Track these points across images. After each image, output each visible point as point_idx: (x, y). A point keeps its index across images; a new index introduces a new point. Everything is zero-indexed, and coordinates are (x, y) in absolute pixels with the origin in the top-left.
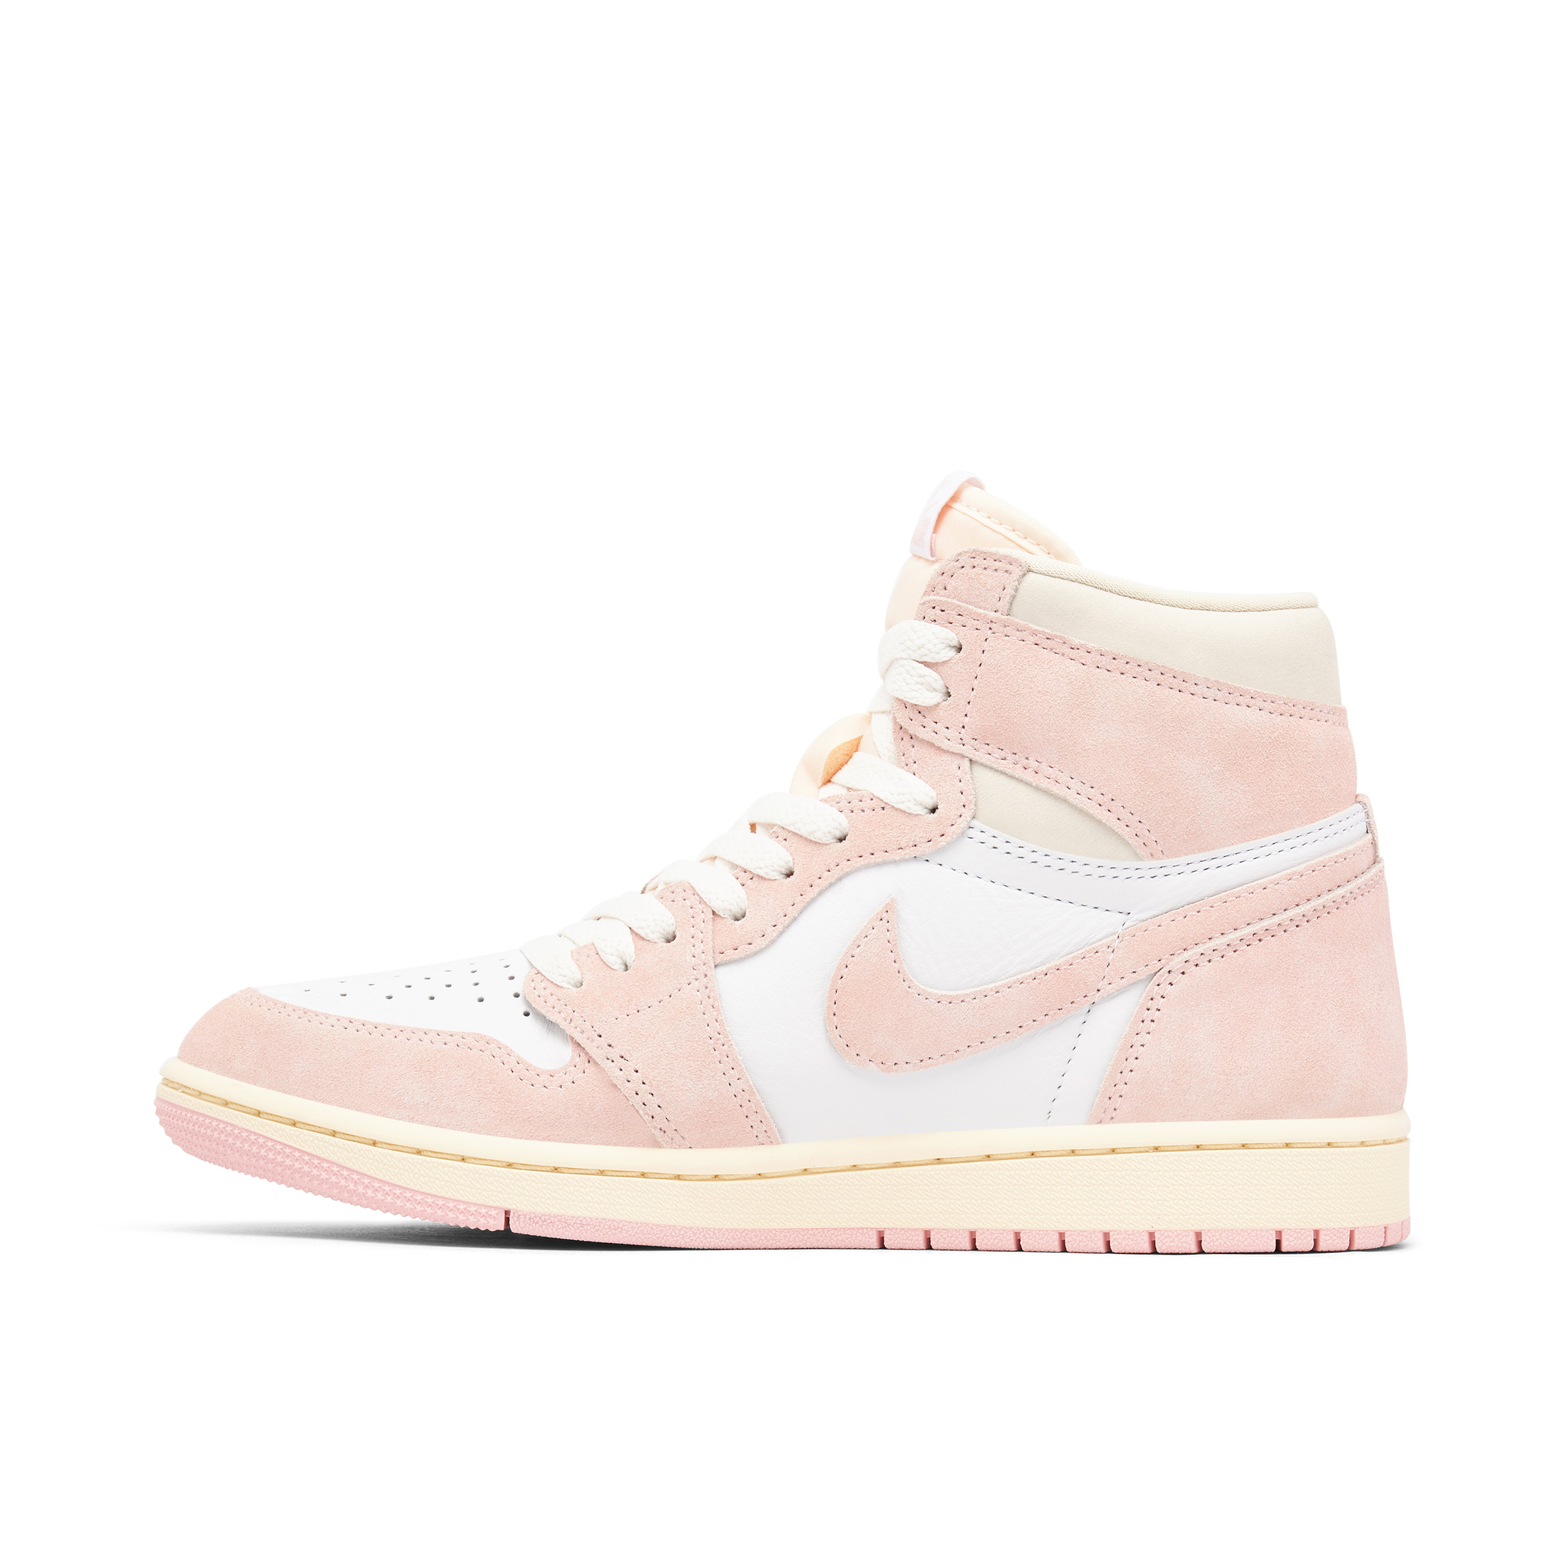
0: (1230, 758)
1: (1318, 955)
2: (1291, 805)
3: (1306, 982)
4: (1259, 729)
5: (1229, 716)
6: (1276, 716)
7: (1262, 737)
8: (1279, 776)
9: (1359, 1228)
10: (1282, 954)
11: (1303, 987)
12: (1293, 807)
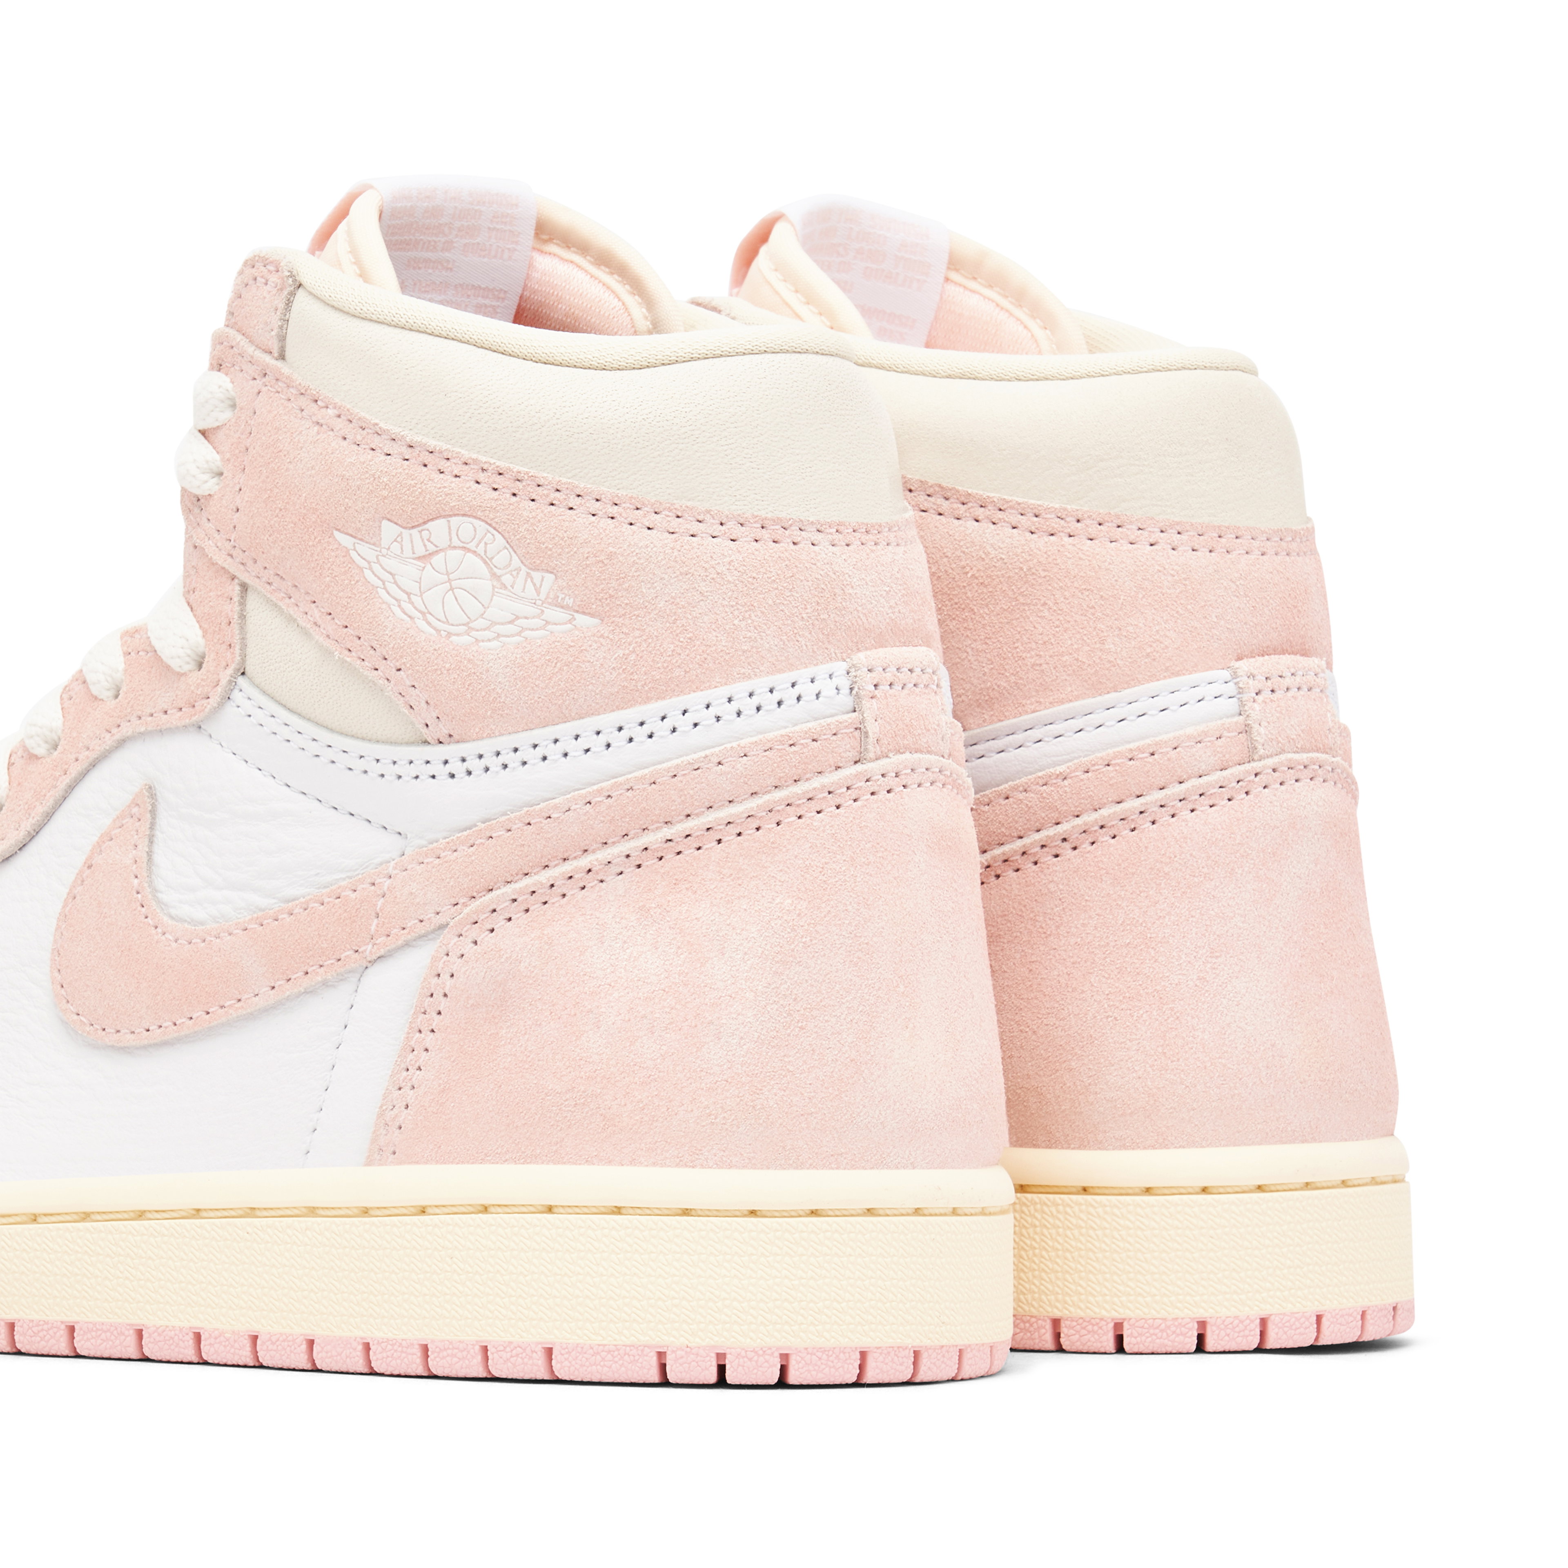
0: (956, 600)
1: (1086, 900)
2: (1054, 671)
3: (1061, 940)
4: (1003, 557)
5: (956, 537)
6: (1039, 537)
7: (1008, 568)
8: (1035, 627)
9: (1130, 1319)
10: (1026, 898)
11: (1055, 949)
12: (1058, 674)
